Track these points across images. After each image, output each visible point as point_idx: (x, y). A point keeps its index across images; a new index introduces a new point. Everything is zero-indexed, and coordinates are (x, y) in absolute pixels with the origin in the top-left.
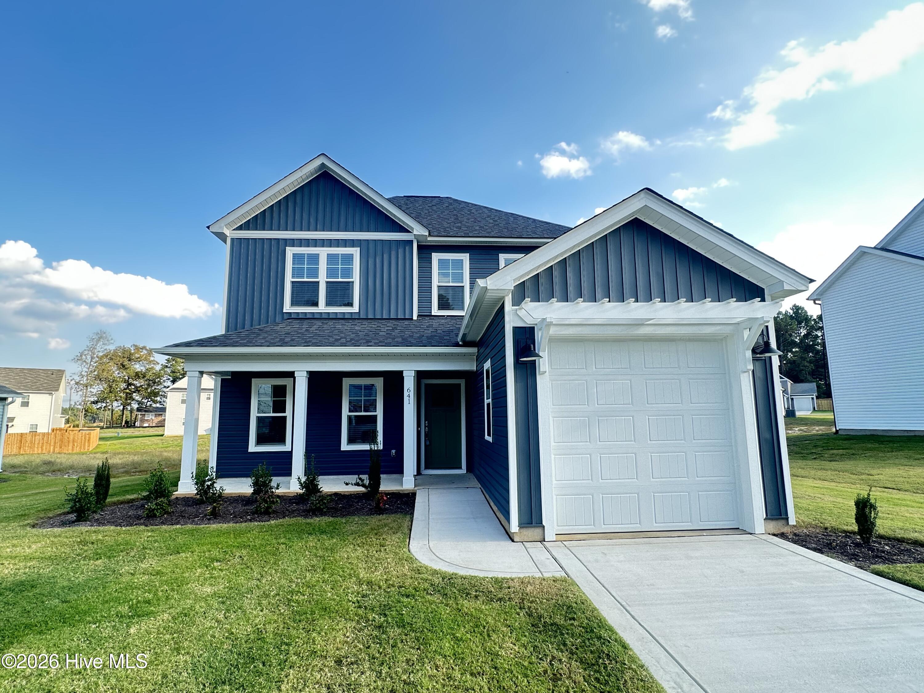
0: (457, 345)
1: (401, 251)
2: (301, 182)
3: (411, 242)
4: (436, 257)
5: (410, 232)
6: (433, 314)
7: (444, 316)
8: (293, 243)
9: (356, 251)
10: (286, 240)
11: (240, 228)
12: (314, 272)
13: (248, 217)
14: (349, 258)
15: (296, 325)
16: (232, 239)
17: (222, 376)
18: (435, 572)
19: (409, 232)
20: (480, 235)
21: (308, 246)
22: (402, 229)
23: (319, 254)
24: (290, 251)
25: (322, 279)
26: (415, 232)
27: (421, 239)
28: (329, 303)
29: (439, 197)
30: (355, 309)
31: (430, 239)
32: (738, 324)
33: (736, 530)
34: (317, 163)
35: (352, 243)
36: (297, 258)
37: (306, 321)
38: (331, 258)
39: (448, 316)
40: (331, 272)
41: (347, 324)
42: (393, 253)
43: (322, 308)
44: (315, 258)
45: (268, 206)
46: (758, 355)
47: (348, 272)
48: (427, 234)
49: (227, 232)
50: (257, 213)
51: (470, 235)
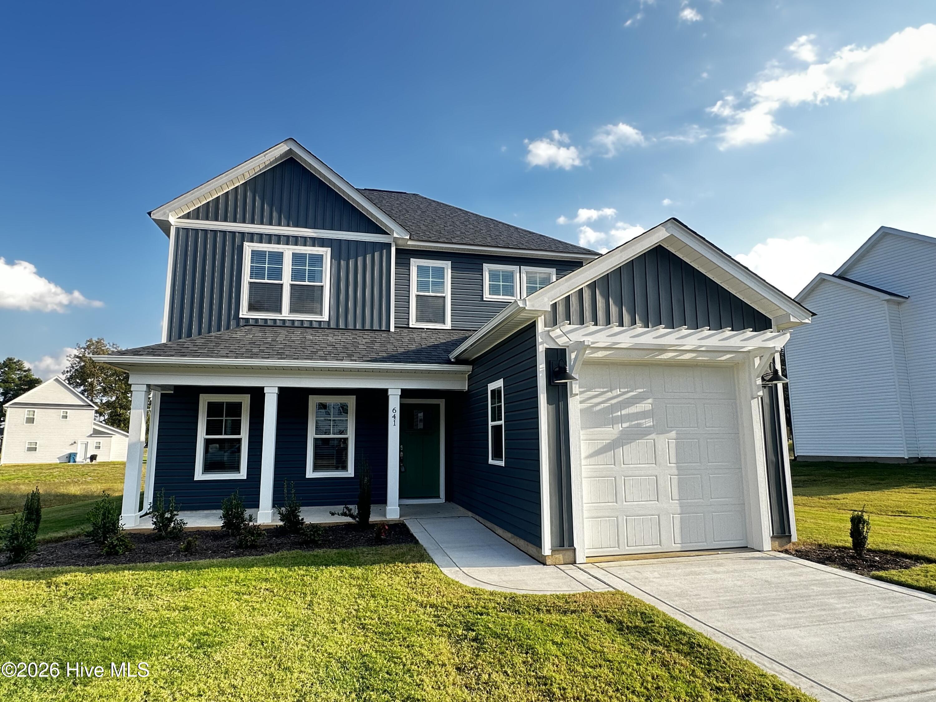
0: (449, 362)
1: (377, 254)
2: (263, 169)
3: (389, 245)
4: (415, 263)
5: (389, 234)
6: (411, 326)
7: (424, 329)
8: (252, 237)
9: (327, 252)
10: (243, 234)
11: (188, 216)
12: (278, 274)
13: (198, 204)
14: (317, 260)
15: (257, 333)
16: (178, 229)
17: (162, 390)
18: (492, 594)
19: (385, 233)
20: (464, 242)
21: (270, 242)
22: (378, 230)
23: (283, 253)
24: (248, 248)
25: (287, 280)
26: (395, 235)
27: (400, 242)
28: (293, 310)
29: (405, 193)
30: (326, 318)
31: (410, 243)
32: (749, 352)
33: (745, 548)
34: (283, 148)
35: (322, 242)
36: (257, 256)
37: (267, 328)
38: (297, 258)
39: (427, 329)
40: (297, 275)
41: (318, 334)
42: (369, 257)
43: (286, 314)
44: (278, 257)
45: (222, 193)
46: (767, 383)
47: (316, 275)
48: (408, 237)
49: (173, 220)
50: (208, 200)
51: (454, 241)
